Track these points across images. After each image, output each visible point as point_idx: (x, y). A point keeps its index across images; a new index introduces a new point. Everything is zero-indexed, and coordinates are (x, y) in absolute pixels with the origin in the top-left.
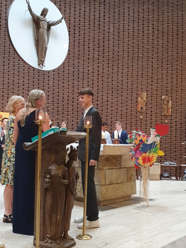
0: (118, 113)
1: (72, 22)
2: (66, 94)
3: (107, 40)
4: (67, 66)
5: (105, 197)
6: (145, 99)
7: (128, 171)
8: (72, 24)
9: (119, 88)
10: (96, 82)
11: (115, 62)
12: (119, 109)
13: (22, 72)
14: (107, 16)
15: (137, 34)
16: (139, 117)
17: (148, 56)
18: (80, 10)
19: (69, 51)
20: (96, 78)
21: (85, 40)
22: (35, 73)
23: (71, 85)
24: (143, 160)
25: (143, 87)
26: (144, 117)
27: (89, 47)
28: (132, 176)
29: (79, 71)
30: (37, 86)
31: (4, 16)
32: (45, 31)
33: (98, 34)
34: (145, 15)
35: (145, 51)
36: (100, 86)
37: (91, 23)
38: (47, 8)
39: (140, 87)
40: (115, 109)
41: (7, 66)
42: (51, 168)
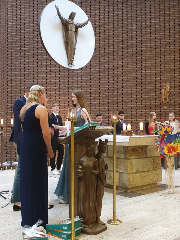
0: (143, 104)
1: (97, 23)
2: (93, 89)
3: (130, 37)
4: (94, 63)
5: (133, 184)
6: (168, 91)
7: (153, 160)
8: (97, 24)
9: (143, 81)
10: (121, 77)
11: (139, 57)
12: (143, 101)
13: (54, 71)
14: (130, 15)
15: (159, 29)
16: (163, 108)
17: (170, 50)
18: (104, 11)
19: (95, 49)
20: (120, 73)
21: (110, 38)
22: (65, 71)
23: (97, 81)
24: (168, 150)
25: (167, 79)
26: (168, 108)
27: (113, 45)
28: (157, 164)
29: (104, 67)
30: (67, 83)
31: (36, 22)
32: (74, 33)
33: (122, 32)
34: (166, 12)
35: (167, 45)
36: (124, 80)
37: (115, 22)
38: (74, 12)
39: (163, 79)
40: (139, 101)
41: (40, 66)
42: (82, 159)
